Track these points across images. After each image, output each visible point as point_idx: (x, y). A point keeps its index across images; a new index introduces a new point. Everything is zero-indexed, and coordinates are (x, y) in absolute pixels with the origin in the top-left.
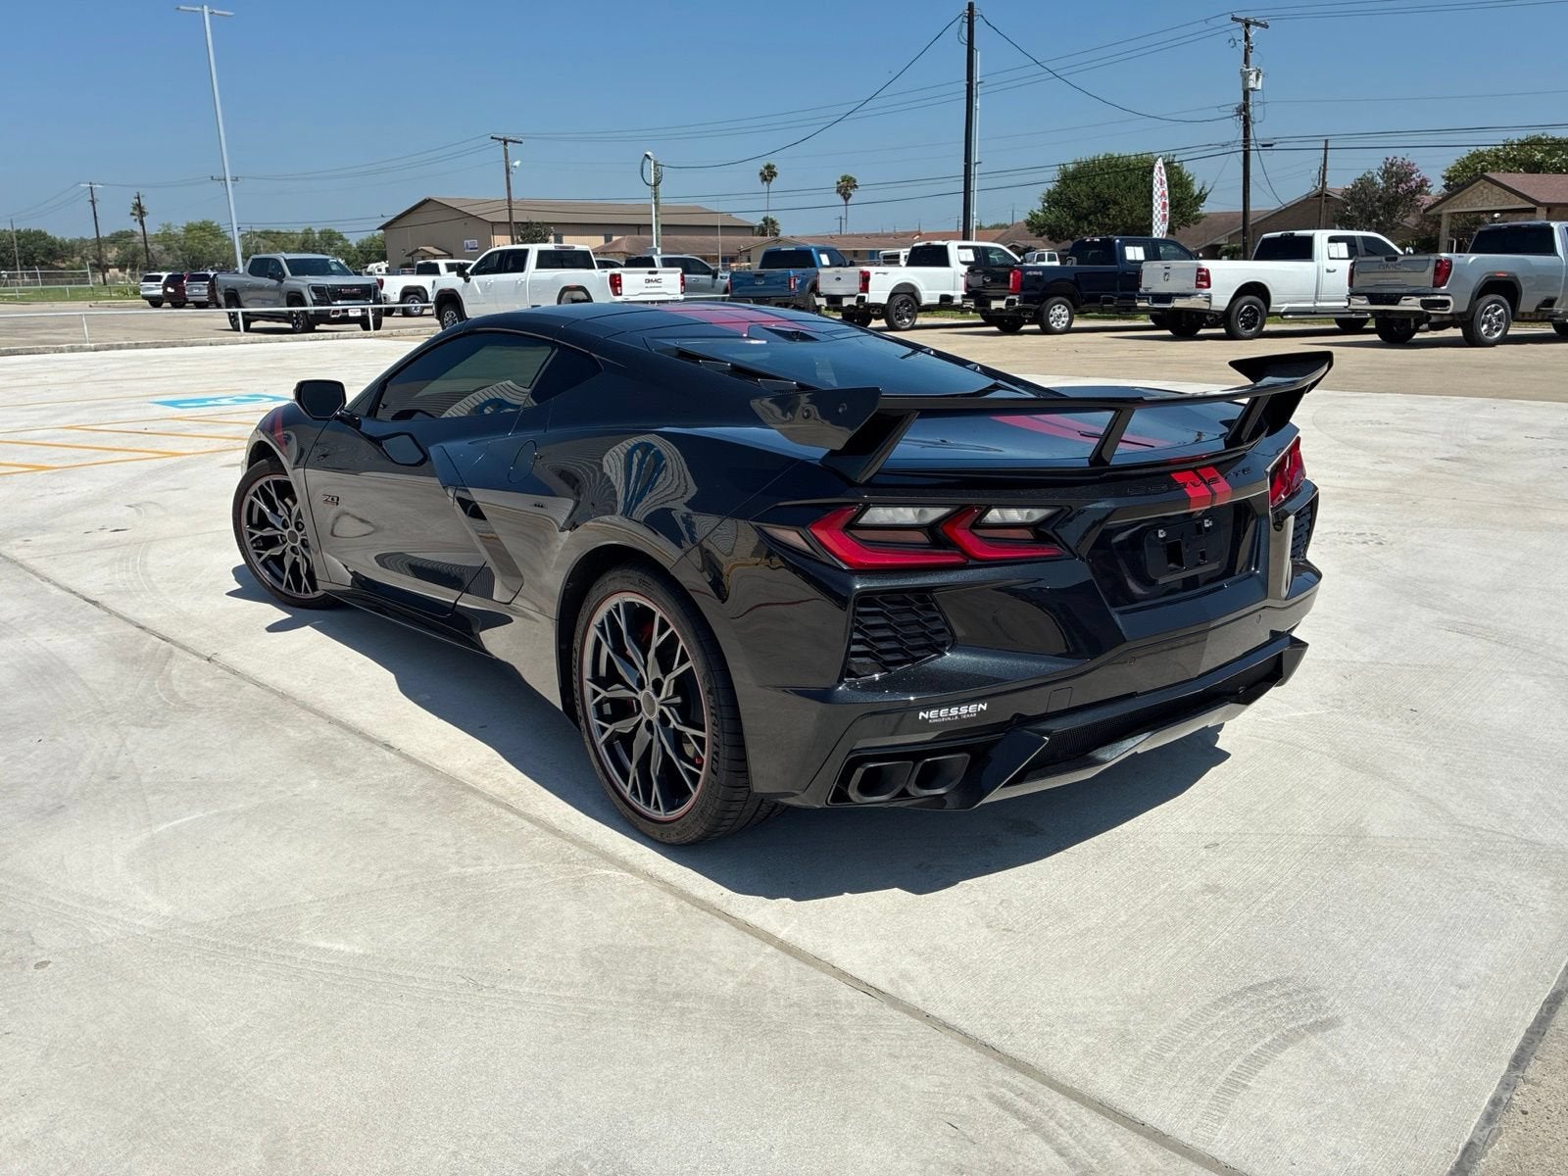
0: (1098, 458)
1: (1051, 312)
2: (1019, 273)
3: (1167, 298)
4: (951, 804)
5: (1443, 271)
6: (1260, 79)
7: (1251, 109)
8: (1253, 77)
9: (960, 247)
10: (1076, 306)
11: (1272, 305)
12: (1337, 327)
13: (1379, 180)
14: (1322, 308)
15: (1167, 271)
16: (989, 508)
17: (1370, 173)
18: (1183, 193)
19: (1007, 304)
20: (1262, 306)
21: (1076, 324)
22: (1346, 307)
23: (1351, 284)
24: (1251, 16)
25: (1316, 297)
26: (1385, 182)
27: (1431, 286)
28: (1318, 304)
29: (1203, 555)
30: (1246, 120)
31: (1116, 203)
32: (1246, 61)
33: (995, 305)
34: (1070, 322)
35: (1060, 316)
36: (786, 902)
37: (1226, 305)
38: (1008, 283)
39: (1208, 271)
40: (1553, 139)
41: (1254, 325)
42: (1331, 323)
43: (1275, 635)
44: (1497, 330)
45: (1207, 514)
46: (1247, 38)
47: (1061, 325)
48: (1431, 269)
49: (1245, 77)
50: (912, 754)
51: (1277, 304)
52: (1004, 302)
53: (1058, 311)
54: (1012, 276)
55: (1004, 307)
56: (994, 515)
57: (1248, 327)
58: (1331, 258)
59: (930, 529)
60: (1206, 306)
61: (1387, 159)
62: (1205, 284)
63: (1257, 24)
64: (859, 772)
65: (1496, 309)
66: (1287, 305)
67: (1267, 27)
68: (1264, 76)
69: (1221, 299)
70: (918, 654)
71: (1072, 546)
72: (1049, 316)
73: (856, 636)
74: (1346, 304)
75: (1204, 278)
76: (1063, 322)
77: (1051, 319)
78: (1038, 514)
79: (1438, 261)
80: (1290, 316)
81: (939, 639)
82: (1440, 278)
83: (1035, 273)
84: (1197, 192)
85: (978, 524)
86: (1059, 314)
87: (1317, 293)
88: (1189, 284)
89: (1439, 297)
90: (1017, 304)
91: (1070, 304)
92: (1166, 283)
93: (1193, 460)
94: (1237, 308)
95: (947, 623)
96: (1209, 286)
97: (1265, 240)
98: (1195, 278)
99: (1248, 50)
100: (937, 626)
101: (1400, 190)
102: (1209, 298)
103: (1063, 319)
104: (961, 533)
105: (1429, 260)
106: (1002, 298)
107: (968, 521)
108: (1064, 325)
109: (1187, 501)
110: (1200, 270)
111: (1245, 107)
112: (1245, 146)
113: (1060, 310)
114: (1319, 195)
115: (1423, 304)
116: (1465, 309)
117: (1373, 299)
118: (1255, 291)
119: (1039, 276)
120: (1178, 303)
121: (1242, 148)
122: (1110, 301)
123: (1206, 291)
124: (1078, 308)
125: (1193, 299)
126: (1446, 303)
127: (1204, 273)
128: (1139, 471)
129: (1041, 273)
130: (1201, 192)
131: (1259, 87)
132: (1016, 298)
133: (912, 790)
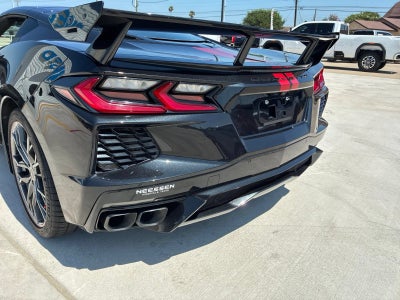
0: (238, 63)
4: (160, 230)
16: (178, 83)
29: (285, 113)
36: (85, 271)
43: (311, 147)
45: (287, 94)
50: (137, 210)
56: (182, 87)
59: (147, 92)
64: (108, 219)
70: (138, 159)
71: (223, 106)
73: (100, 149)
78: (206, 88)
81: (151, 151)
85: (172, 92)
93: (283, 68)
95: (155, 143)
100: (151, 144)
104: (163, 95)
107: (167, 89)
109: (279, 87)
128: (257, 71)
133: (138, 223)
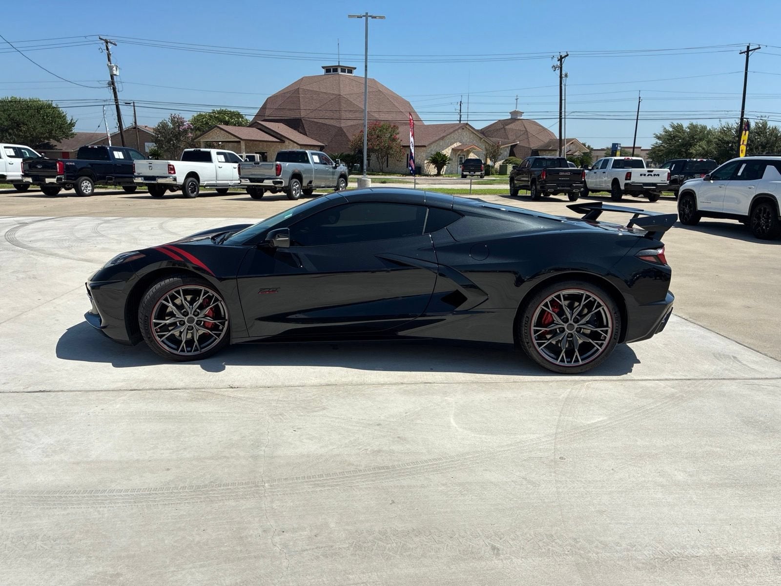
1: (82, 185)
2: (61, 163)
3: (154, 178)
5: (279, 169)
6: (118, 70)
7: (116, 84)
8: (114, 69)
9: (5, 147)
10: (94, 182)
11: (201, 182)
12: (216, 192)
13: (170, 124)
14: (219, 184)
15: (150, 165)
17: (165, 120)
18: (62, 121)
19: (57, 181)
20: (197, 183)
21: (96, 191)
22: (239, 183)
23: (239, 174)
24: (108, 38)
25: (216, 179)
26: (173, 125)
27: (275, 175)
28: (218, 182)
30: (114, 89)
31: (24, 124)
32: (109, 60)
33: (48, 180)
34: (93, 190)
35: (87, 187)
37: (183, 182)
38: (57, 169)
39: (173, 166)
40: (230, 112)
41: (195, 191)
42: (214, 190)
44: (298, 193)
46: (107, 49)
47: (88, 191)
48: (274, 168)
49: (111, 68)
51: (203, 182)
52: (56, 179)
53: (85, 184)
54: (58, 165)
55: (56, 182)
57: (193, 192)
58: (219, 162)
60: (175, 183)
61: (172, 114)
62: (172, 172)
63: (111, 43)
65: (297, 185)
66: (206, 182)
67: (116, 45)
68: (119, 68)
69: (181, 180)
72: (81, 187)
74: (239, 182)
75: (172, 169)
76: (89, 190)
77: (83, 188)
79: (277, 165)
80: (208, 187)
82: (279, 172)
83: (71, 164)
84: (69, 122)
86: (86, 186)
87: (216, 177)
88: (165, 172)
89: (279, 180)
90: (63, 180)
91: (92, 181)
92: (151, 171)
94: (187, 183)
96: (175, 173)
97: (185, 152)
98: (167, 169)
99: (109, 55)
101: (181, 129)
102: (175, 179)
103: (89, 188)
105: (273, 165)
106: (53, 177)
108: (90, 191)
110: (169, 165)
111: (113, 83)
112: (116, 103)
113: (87, 184)
114: (135, 128)
115: (274, 182)
116: (287, 185)
117: (252, 180)
118: (193, 175)
119: (73, 165)
120: (160, 181)
121: (115, 103)
122: (111, 179)
123: (174, 175)
124: (95, 182)
125: (167, 179)
126: (281, 183)
127: (172, 167)
129: (74, 164)
130: (71, 122)
131: (118, 74)
132: (62, 177)
